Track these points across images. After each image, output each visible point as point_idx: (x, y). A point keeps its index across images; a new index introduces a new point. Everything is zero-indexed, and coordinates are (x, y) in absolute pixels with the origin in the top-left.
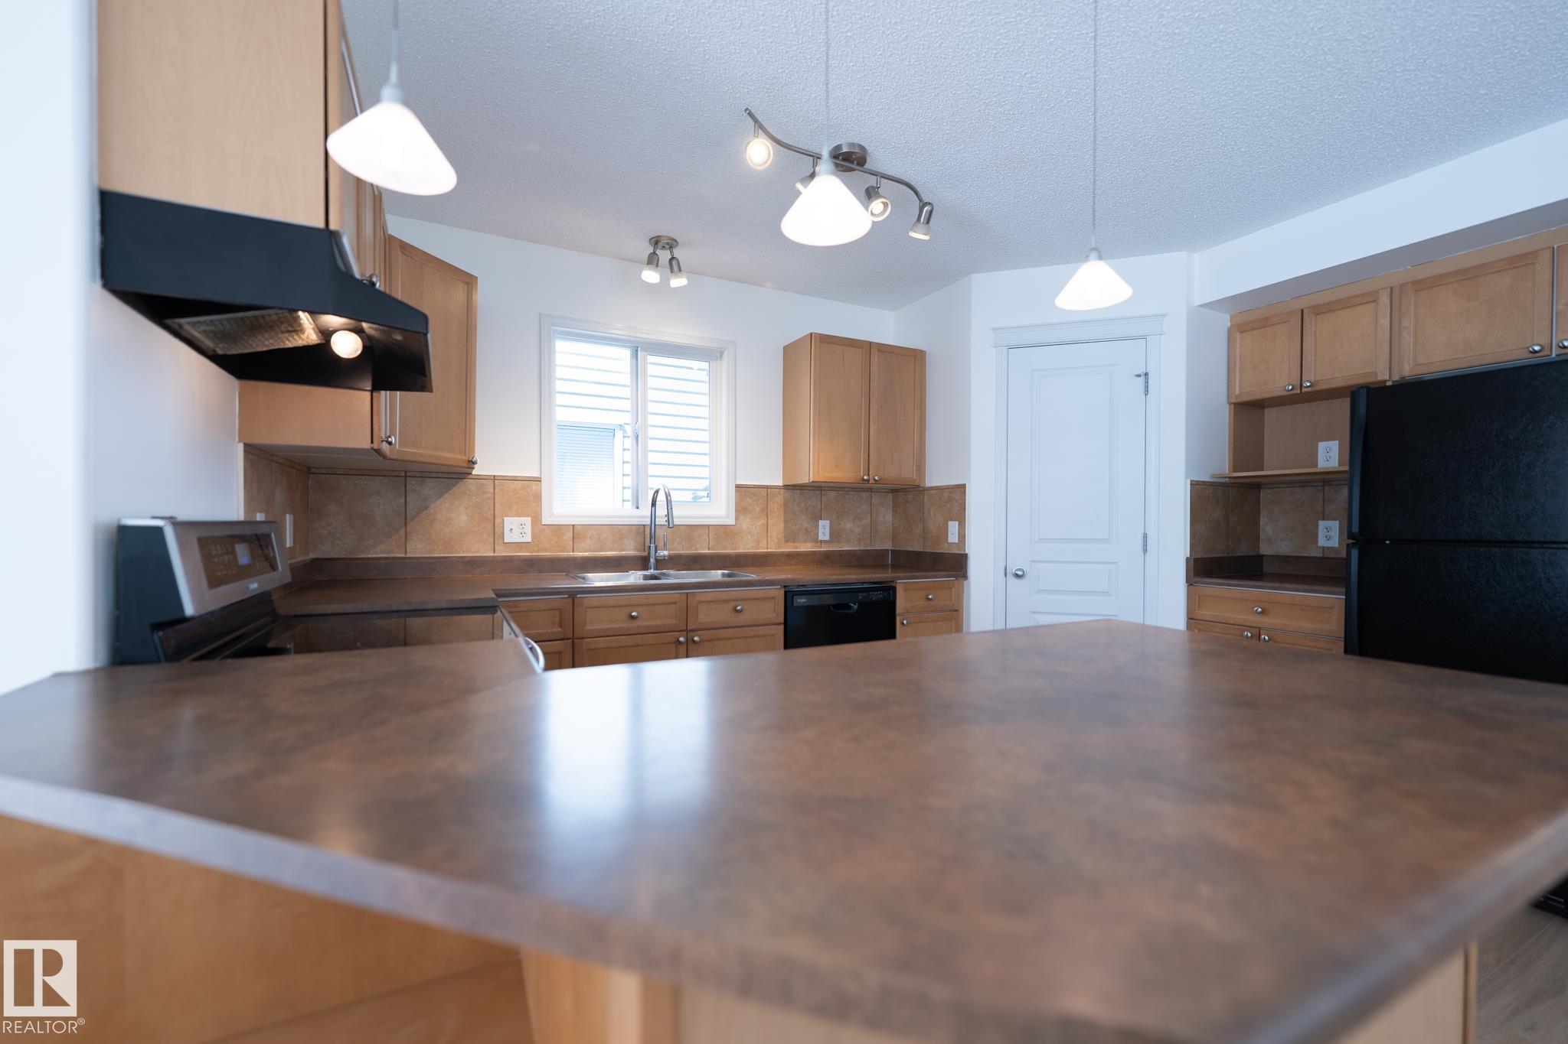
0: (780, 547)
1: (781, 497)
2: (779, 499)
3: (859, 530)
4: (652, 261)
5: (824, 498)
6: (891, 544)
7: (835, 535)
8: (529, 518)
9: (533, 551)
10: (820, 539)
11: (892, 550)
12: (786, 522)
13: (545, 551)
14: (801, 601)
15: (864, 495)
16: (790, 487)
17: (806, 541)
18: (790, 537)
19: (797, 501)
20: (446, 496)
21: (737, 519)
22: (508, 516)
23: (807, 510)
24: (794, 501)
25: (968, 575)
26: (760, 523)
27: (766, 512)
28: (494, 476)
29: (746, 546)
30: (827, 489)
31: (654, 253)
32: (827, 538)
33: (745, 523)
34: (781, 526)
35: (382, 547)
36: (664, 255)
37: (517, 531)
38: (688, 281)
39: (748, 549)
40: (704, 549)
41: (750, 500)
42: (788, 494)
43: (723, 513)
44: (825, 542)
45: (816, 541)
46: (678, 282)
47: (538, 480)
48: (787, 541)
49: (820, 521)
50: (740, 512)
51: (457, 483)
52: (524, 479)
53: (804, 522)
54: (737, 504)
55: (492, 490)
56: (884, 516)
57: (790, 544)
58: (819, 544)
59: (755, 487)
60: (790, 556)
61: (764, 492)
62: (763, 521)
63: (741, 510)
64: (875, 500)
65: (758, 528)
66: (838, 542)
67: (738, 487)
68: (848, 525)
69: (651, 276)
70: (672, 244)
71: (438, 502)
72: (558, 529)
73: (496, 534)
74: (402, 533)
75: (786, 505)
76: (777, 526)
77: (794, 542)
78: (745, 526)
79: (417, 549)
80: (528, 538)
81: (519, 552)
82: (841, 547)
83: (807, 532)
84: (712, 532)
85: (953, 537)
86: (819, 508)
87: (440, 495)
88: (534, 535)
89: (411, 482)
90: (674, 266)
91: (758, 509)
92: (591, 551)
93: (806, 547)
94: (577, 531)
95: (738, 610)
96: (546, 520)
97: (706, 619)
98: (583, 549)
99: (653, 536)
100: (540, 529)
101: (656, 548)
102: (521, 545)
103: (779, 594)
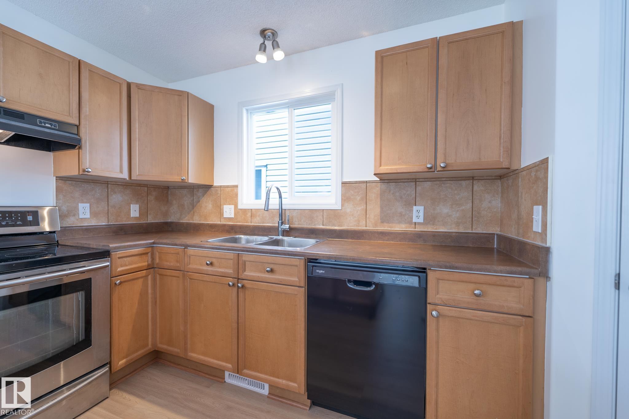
0: (376, 225)
1: (378, 189)
2: (377, 189)
3: (458, 215)
4: (263, 48)
5: (419, 188)
6: (499, 229)
7: (429, 219)
8: (233, 206)
9: (235, 222)
10: (414, 221)
11: (497, 235)
12: (382, 208)
13: (239, 222)
14: (321, 274)
15: (464, 183)
16: (386, 181)
17: (400, 222)
18: (385, 218)
19: (392, 192)
20: (205, 196)
21: (342, 205)
22: (225, 205)
23: (401, 198)
24: (390, 191)
25: (550, 275)
26: (360, 208)
27: (365, 200)
28: (221, 186)
29: (349, 225)
30: (423, 180)
31: (264, 43)
32: (421, 220)
33: (349, 208)
34: (378, 210)
35: (187, 218)
37: (228, 211)
39: (351, 226)
40: (320, 225)
41: (352, 192)
42: (384, 186)
43: (333, 201)
44: (419, 224)
45: (410, 222)
46: (279, 55)
47: (236, 186)
48: (382, 222)
49: (414, 207)
50: (345, 200)
51: (208, 190)
52: (231, 186)
53: (399, 208)
54: (343, 195)
55: (220, 193)
56: (490, 202)
57: (385, 224)
58: (414, 226)
59: (356, 182)
60: (383, 234)
61: (364, 186)
62: (363, 207)
63: (345, 199)
64: (478, 187)
65: (359, 212)
66: (433, 225)
67: (343, 183)
68: (444, 210)
69: (261, 58)
70: (273, 33)
71: (203, 199)
72: (245, 211)
73: (221, 213)
74: (192, 212)
75: (382, 194)
76: (375, 210)
77: (388, 223)
78: (348, 210)
79: (196, 220)
80: (233, 216)
81: (229, 222)
82: (436, 229)
83: (401, 215)
84: (325, 214)
85: (537, 227)
86: (414, 196)
87: (203, 195)
88: (235, 214)
89: (195, 190)
90: (276, 45)
91: (359, 198)
92: (259, 223)
93: (399, 227)
94: (253, 213)
95: (272, 271)
96: (240, 207)
97: (249, 273)
98: (256, 222)
99: (281, 216)
100: (237, 211)
101: (282, 223)
102: (230, 219)
103: (300, 263)
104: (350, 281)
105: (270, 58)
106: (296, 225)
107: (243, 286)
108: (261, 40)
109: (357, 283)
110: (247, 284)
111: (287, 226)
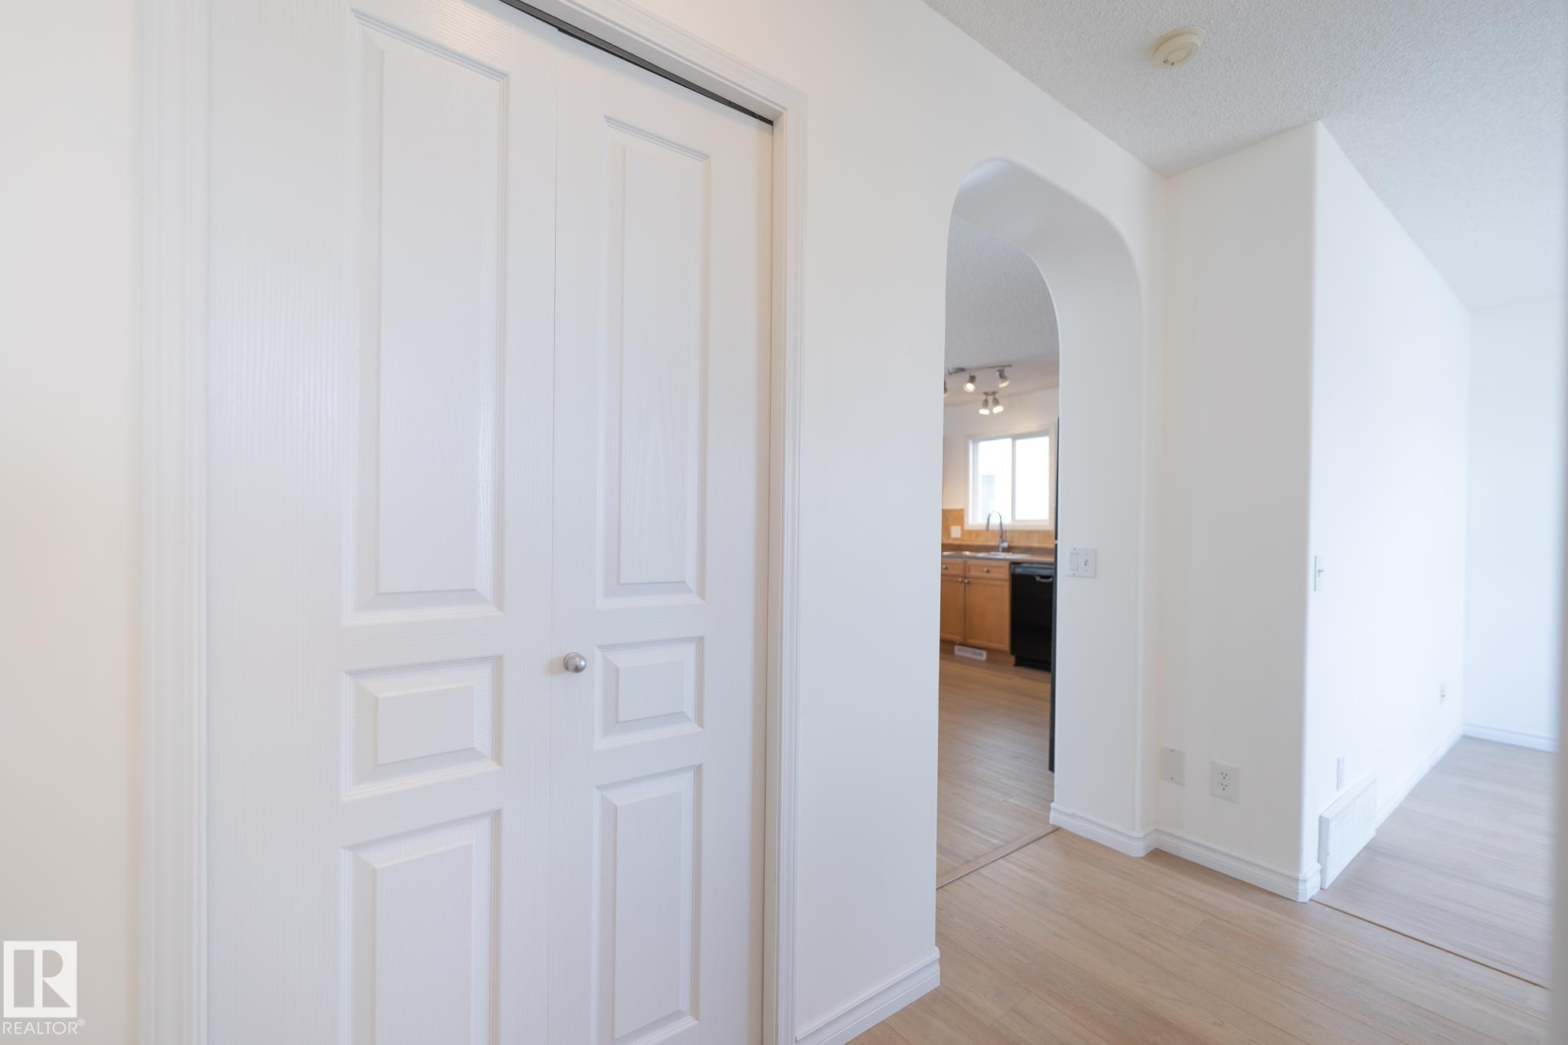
4: (985, 404)
8: (960, 527)
9: (961, 542)
13: (966, 542)
14: (1019, 570)
22: (953, 526)
28: (949, 509)
31: (986, 399)
36: (990, 399)
37: (956, 532)
38: (1004, 406)
46: (998, 409)
47: (962, 510)
52: (958, 510)
69: (984, 412)
70: (994, 393)
72: (970, 532)
73: (949, 534)
80: (959, 536)
81: (956, 542)
84: (1040, 535)
88: (961, 535)
90: (996, 402)
92: (983, 543)
94: (977, 533)
95: (988, 571)
96: (967, 528)
97: (973, 573)
98: (980, 542)
99: (1001, 537)
100: (963, 532)
101: (1003, 542)
102: (956, 539)
103: (1006, 565)
104: (1038, 576)
105: (991, 411)
106: (1015, 544)
107: (969, 583)
108: (984, 397)
109: (1042, 577)
110: (972, 581)
111: (1006, 545)
